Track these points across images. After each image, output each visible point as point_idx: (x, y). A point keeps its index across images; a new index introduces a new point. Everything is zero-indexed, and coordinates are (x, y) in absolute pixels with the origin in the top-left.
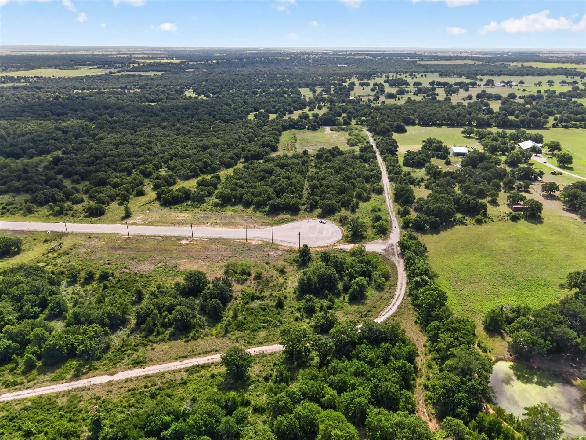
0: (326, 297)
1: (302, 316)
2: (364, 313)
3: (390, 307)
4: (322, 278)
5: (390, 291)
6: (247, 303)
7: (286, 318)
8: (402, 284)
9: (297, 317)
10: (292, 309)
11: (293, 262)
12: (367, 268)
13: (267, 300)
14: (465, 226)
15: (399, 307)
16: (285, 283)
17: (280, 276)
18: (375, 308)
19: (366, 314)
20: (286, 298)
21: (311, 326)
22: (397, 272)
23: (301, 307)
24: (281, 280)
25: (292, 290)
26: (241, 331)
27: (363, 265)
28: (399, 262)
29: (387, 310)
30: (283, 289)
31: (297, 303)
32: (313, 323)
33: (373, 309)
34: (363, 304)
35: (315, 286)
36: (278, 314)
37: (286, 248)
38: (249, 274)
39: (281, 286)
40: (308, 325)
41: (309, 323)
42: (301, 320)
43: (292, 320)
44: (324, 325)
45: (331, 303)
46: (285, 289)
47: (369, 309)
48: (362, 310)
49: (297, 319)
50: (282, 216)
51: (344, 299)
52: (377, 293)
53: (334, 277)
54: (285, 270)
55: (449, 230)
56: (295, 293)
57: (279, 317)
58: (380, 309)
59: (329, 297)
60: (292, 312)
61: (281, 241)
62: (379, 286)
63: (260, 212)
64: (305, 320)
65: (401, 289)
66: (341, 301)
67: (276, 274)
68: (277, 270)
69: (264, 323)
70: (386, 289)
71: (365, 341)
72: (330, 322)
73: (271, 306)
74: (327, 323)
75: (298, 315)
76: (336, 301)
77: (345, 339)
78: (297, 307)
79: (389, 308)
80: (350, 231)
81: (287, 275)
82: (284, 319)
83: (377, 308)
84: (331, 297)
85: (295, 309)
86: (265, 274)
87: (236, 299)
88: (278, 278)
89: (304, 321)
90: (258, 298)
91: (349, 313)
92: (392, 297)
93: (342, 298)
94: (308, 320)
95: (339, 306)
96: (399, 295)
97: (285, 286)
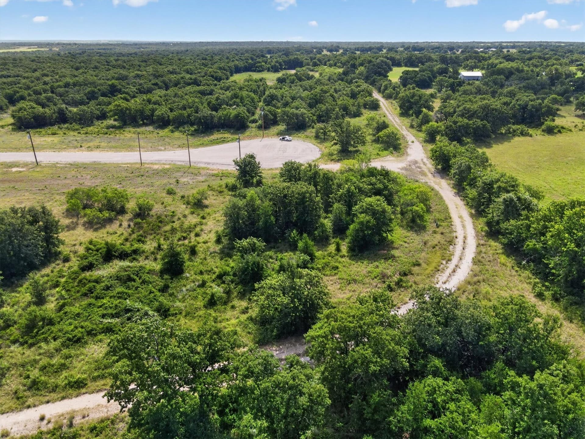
0: (293, 247)
1: (228, 293)
2: (396, 278)
3: (455, 260)
4: (283, 203)
5: (440, 230)
6: (90, 267)
7: (183, 300)
8: (461, 217)
9: (213, 295)
10: (206, 277)
11: (226, 190)
12: (384, 184)
13: (147, 258)
14: (528, 138)
15: (476, 261)
16: (201, 224)
17: (192, 213)
18: (419, 265)
19: (401, 280)
20: (193, 252)
21: (251, 319)
22: (441, 198)
23: (229, 269)
24: (193, 220)
25: (213, 237)
26: (31, 346)
27: (374, 180)
28: (439, 184)
29: (449, 271)
30: (192, 235)
31: (219, 263)
32: (254, 312)
33: (416, 269)
34: (386, 259)
35: (266, 222)
36: (164, 289)
37: (216, 172)
38: (122, 211)
39: (190, 229)
40: (244, 317)
41: (245, 311)
42: (225, 303)
43: (200, 303)
44: (287, 315)
45: (308, 258)
46: (197, 235)
47: (405, 268)
48: (389, 272)
49: (212, 303)
50: (216, 136)
51: (338, 250)
52: (411, 235)
53: (311, 200)
54: (206, 202)
55: (506, 143)
56: (218, 241)
57: (164, 300)
58: (431, 268)
59: (300, 244)
60: (203, 284)
61: (209, 164)
62: (413, 221)
63: (181, 131)
64: (236, 302)
65: (464, 226)
66: (330, 255)
67: (182, 208)
68: (188, 203)
69: (112, 316)
70: (431, 227)
71: (437, 362)
72: (305, 305)
73: (150, 272)
74: (296, 308)
75: (218, 290)
76: (318, 254)
77: (366, 362)
78: (217, 271)
79: (452, 265)
80: (336, 144)
81: (207, 210)
82: (178, 304)
83: (424, 265)
84: (306, 244)
85: (214, 277)
86: (157, 209)
87: (66, 260)
88: (185, 216)
89: (233, 307)
90: (123, 256)
91: (355, 281)
92: (451, 242)
93: (332, 248)
94: (244, 304)
95: (326, 265)
96: (465, 237)
97: (198, 229)
